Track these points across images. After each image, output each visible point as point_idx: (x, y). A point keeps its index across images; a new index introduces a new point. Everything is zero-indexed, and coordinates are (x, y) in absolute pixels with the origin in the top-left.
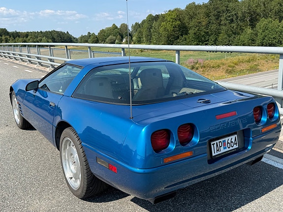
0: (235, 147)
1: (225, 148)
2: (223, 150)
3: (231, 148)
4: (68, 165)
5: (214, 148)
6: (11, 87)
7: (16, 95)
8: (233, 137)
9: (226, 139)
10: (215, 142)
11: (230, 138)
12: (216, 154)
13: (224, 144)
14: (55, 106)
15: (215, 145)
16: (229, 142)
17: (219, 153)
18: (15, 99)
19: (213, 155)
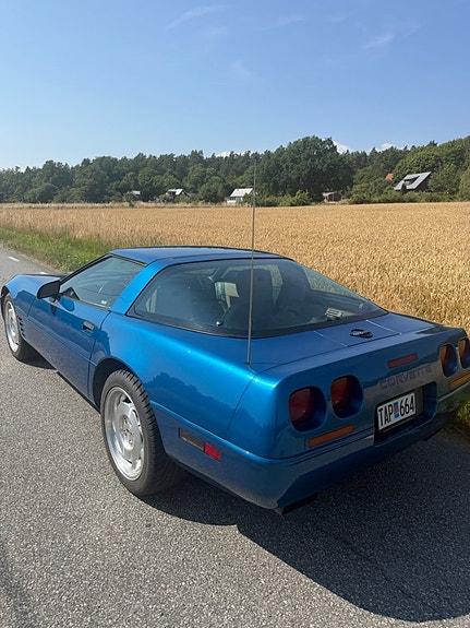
0: (412, 413)
1: (396, 416)
2: (394, 420)
3: (406, 416)
4: (117, 444)
5: (381, 416)
6: (4, 287)
7: (15, 302)
8: (409, 397)
9: (399, 400)
10: (383, 407)
11: (404, 398)
12: (384, 426)
13: (396, 410)
14: (95, 328)
15: (383, 411)
16: (403, 405)
17: (388, 424)
18: (12, 310)
19: (381, 428)
